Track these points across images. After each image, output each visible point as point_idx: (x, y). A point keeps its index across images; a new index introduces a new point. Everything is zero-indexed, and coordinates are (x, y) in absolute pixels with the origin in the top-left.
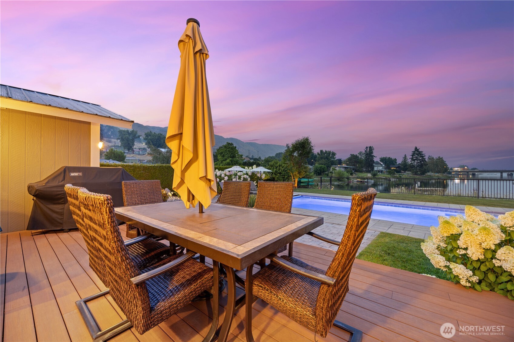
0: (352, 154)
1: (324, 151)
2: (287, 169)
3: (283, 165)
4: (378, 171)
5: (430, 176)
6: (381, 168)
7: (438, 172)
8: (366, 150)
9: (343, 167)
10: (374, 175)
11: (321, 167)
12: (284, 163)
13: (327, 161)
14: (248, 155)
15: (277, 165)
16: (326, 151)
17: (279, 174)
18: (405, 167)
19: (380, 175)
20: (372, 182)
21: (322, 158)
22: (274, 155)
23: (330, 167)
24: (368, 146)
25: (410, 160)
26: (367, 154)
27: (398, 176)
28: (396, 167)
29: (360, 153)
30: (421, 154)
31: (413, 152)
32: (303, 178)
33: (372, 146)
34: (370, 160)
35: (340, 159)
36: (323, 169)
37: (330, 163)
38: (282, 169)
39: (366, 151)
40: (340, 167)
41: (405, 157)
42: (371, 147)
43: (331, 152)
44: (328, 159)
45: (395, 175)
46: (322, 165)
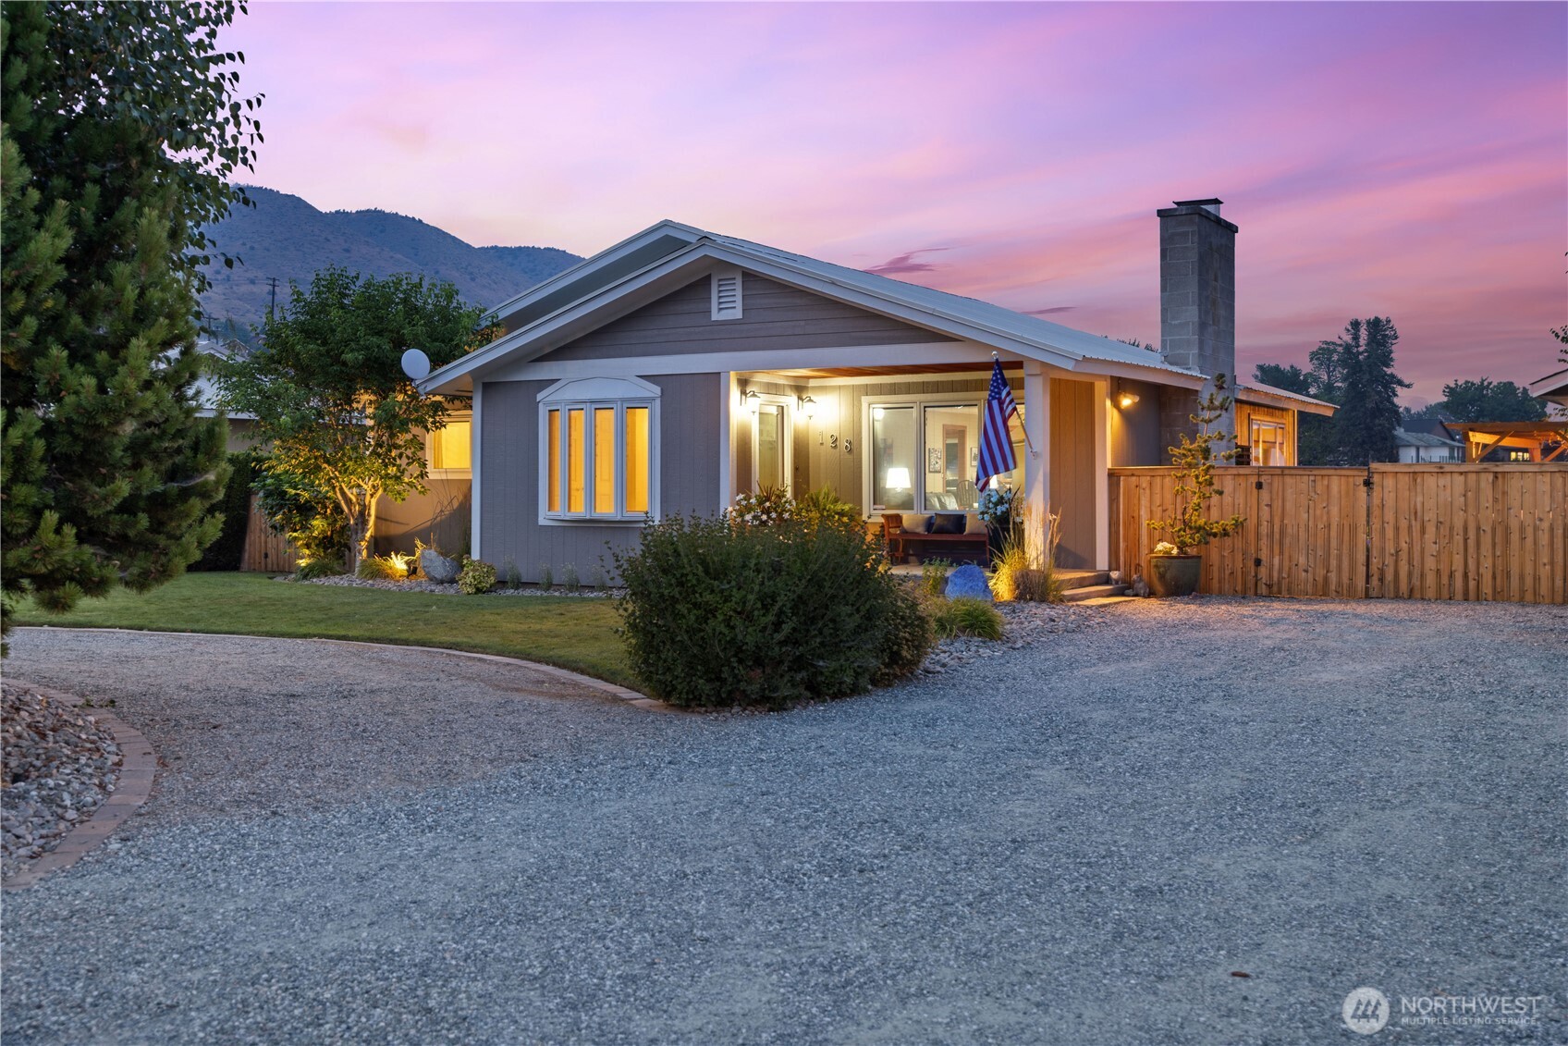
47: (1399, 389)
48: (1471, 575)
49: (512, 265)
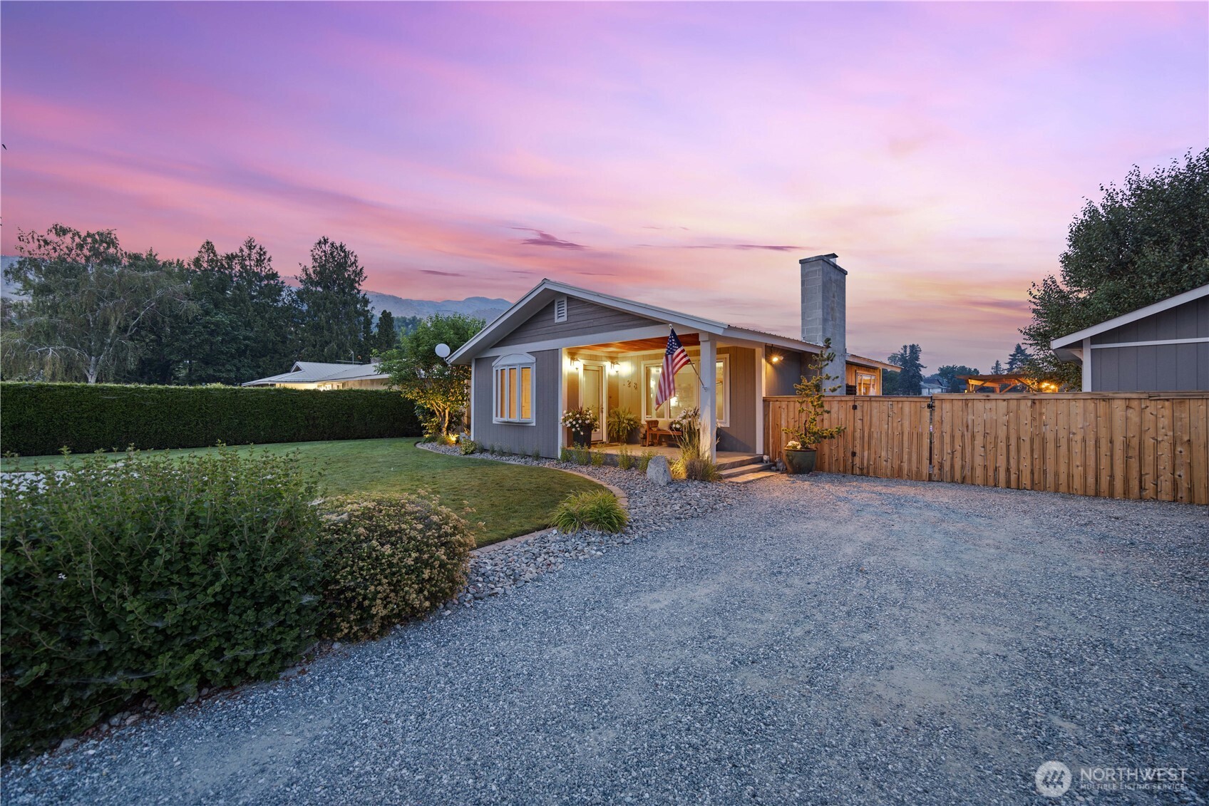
47: (922, 369)
48: (1013, 470)
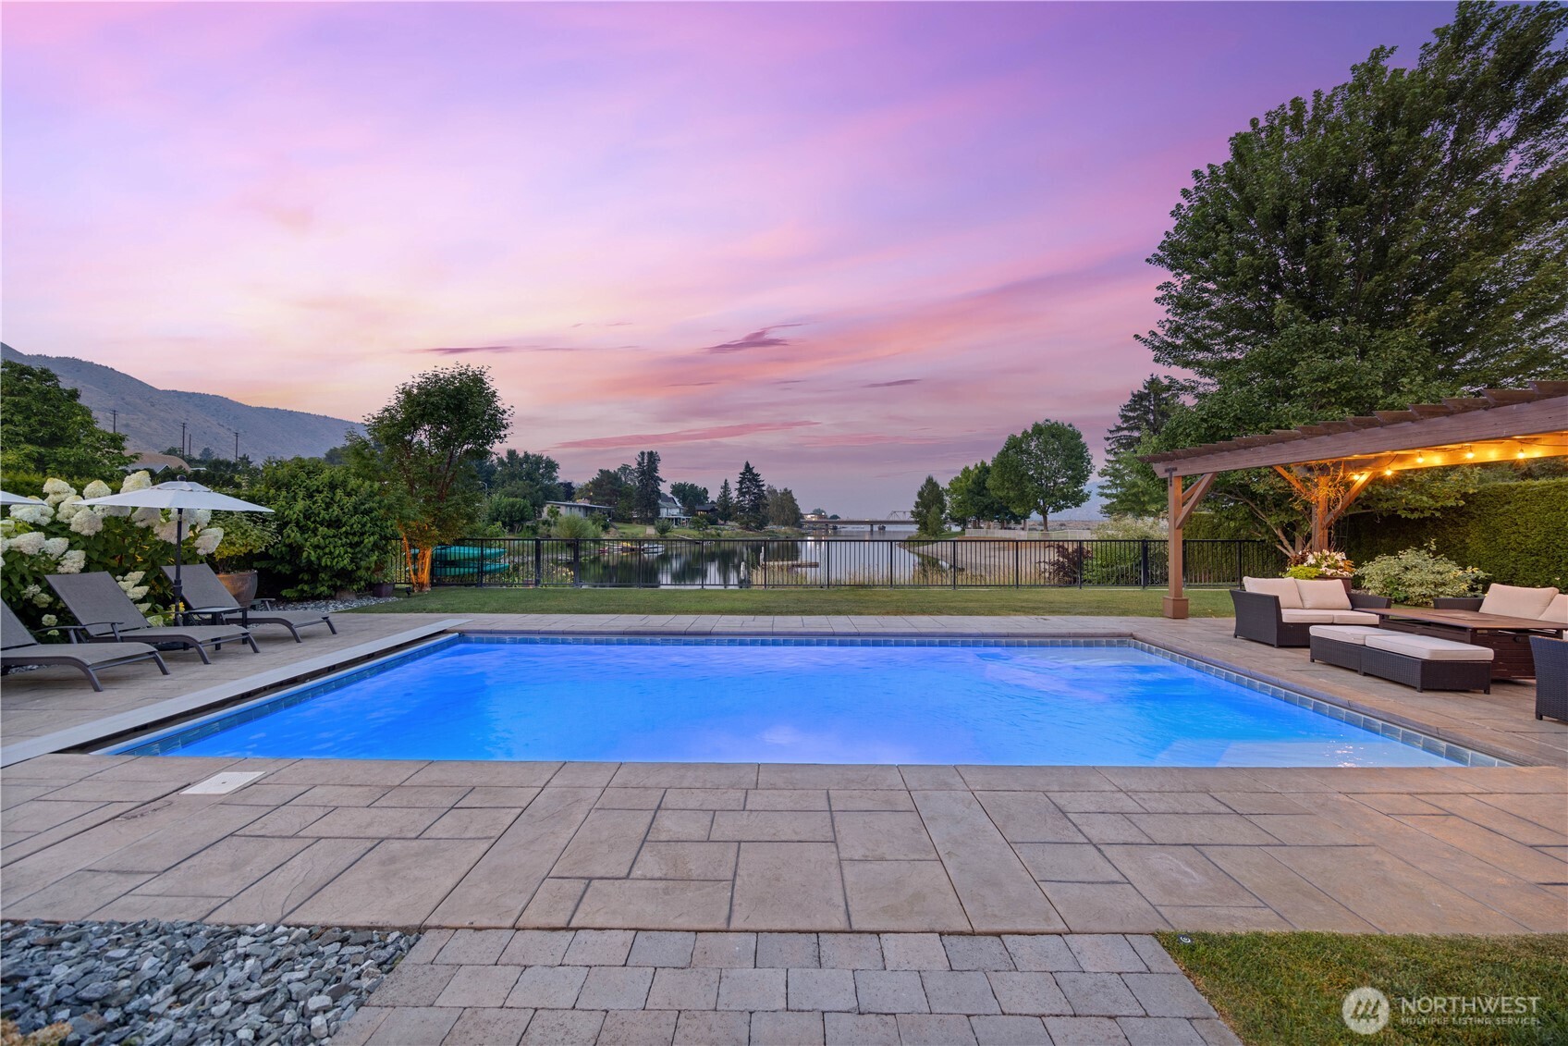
0: (605, 468)
1: (521, 455)
2: (375, 505)
3: (353, 483)
4: (669, 519)
5: (773, 532)
6: (675, 512)
7: (785, 524)
8: (639, 459)
9: (580, 507)
10: (663, 530)
11: (513, 505)
12: (357, 475)
13: (531, 486)
14: (178, 445)
15: (314, 483)
16: (526, 455)
17: (328, 527)
18: (724, 511)
19: (676, 532)
20: (660, 549)
21: (513, 476)
22: (321, 454)
23: (542, 506)
24: (646, 451)
25: (737, 492)
26: (643, 473)
27: (713, 532)
28: (707, 511)
29: (625, 468)
30: (756, 481)
31: (741, 474)
32: (460, 542)
33: (654, 451)
34: (649, 489)
35: (570, 484)
36: (521, 511)
37: (540, 492)
38: (349, 503)
39: (639, 464)
40: (571, 506)
41: (726, 487)
42: (652, 452)
43: (544, 458)
44: (532, 480)
45: (708, 531)
46: (516, 497)
47: (661, 483)
49: (188, 402)
